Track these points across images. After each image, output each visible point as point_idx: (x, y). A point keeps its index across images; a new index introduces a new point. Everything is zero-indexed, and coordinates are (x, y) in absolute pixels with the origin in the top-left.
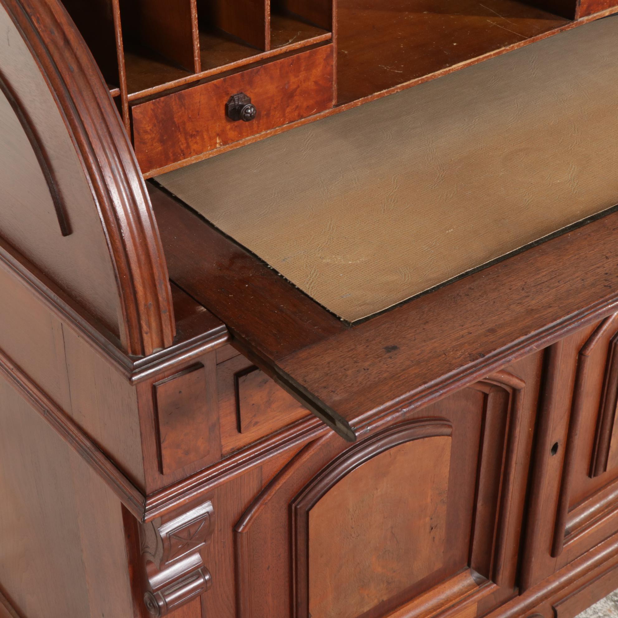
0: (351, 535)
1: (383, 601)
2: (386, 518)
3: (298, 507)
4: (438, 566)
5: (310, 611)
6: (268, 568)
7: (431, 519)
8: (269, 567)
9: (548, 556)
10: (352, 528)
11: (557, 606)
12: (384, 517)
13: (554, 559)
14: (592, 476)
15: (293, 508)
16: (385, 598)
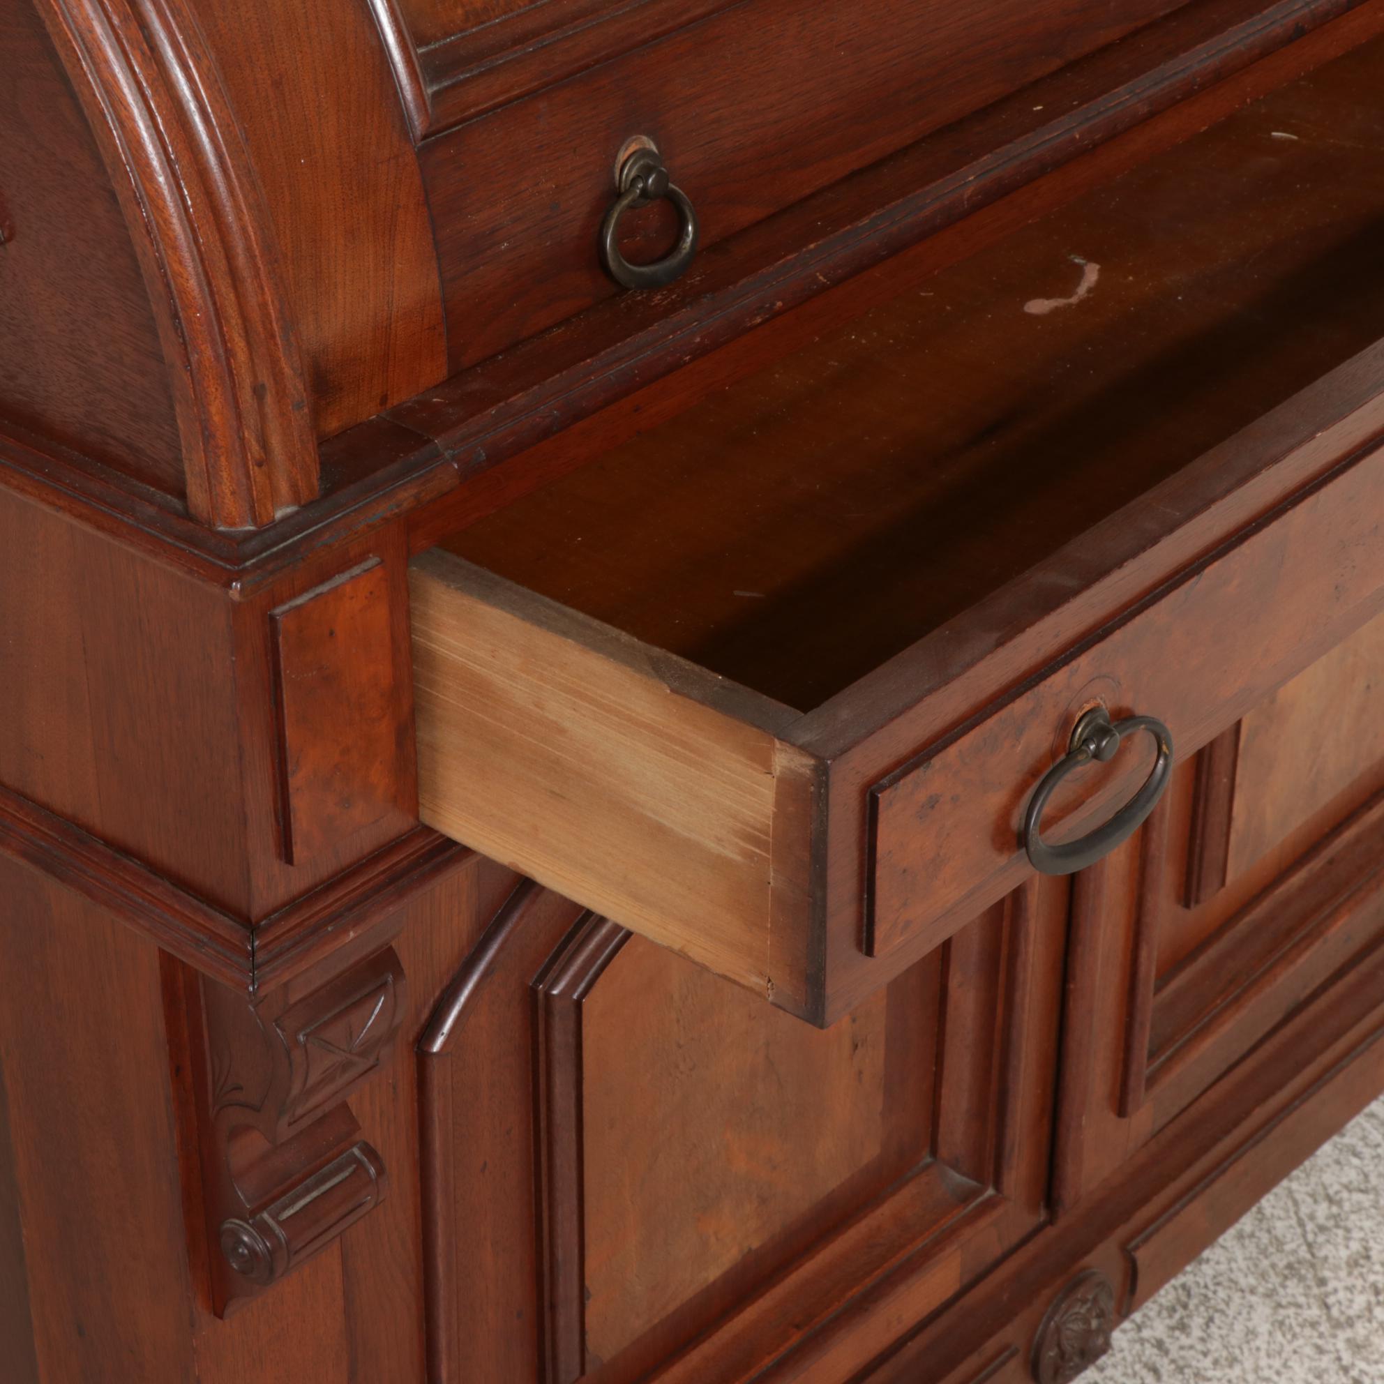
0: (677, 1067)
1: (750, 1250)
2: (755, 1018)
3: (555, 992)
4: (871, 1151)
5: (587, 1283)
6: (483, 1170)
7: (854, 1020)
8: (485, 1164)
9: (1112, 1116)
10: (680, 1048)
11: (1137, 1248)
12: (750, 1016)
13: (1125, 1121)
14: (1192, 905)
15: (541, 996)
16: (755, 1244)
